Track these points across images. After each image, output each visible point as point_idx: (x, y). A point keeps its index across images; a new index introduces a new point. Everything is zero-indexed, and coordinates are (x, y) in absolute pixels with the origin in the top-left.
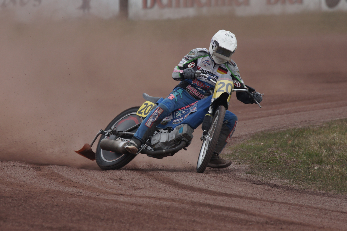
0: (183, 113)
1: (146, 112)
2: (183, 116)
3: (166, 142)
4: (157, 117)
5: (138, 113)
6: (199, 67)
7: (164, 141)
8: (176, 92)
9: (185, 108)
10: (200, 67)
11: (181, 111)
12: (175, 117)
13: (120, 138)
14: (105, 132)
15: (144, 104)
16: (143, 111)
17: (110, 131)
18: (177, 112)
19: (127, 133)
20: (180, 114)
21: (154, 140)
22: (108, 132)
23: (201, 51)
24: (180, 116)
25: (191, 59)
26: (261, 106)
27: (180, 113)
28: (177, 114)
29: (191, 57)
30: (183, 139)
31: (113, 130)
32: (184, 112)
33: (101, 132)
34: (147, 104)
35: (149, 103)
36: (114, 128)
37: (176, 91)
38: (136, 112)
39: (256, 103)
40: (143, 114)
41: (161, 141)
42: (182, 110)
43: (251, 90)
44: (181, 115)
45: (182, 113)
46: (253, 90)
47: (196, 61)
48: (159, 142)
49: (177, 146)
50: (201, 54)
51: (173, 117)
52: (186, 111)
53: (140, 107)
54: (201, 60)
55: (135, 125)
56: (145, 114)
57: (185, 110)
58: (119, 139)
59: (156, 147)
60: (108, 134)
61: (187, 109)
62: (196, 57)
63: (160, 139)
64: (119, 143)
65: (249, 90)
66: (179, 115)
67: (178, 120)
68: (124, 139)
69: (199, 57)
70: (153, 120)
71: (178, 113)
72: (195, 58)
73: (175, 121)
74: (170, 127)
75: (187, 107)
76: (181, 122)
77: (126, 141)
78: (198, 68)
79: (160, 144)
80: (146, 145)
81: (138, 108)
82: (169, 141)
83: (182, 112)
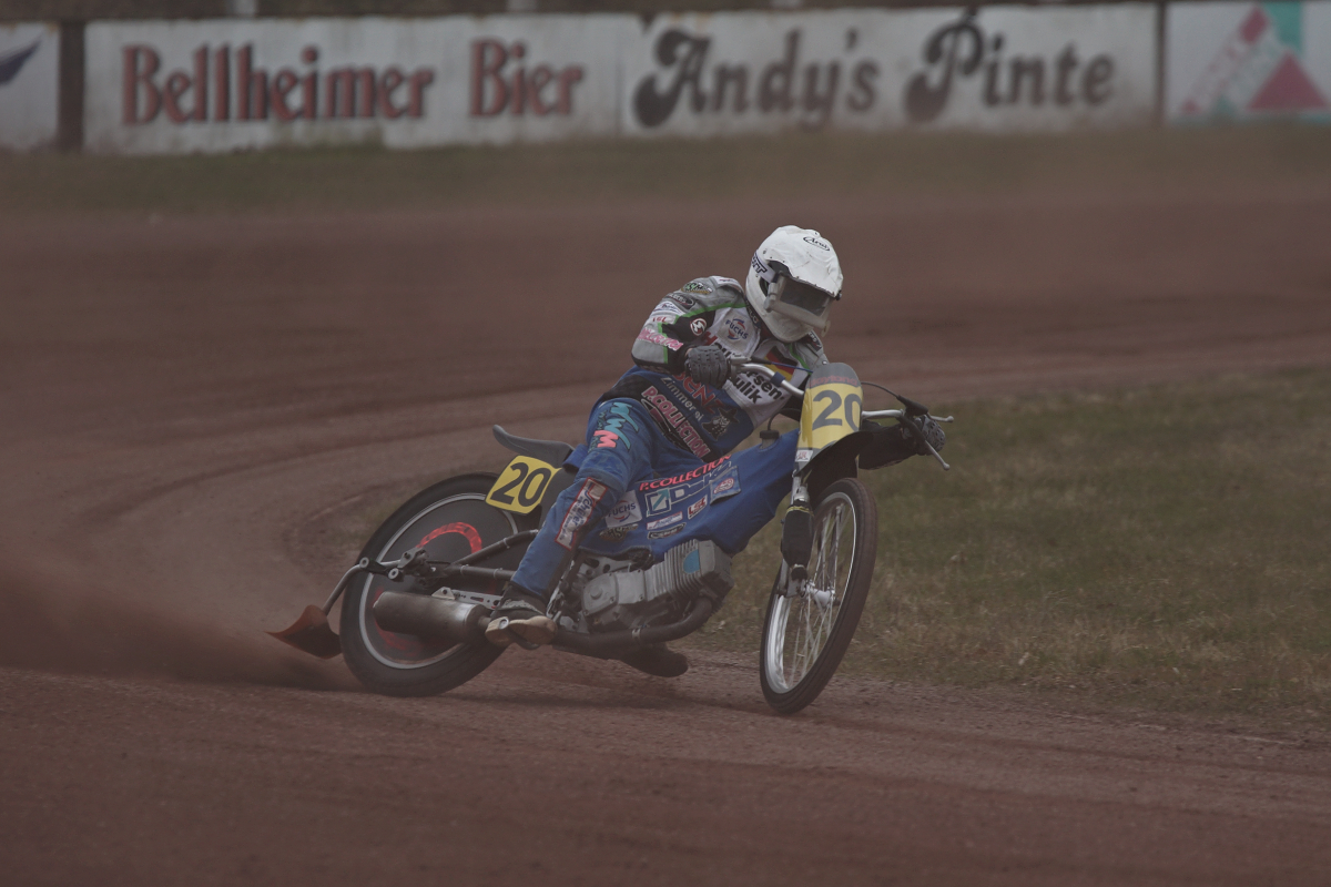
0: (677, 496)
1: (530, 494)
2: (680, 506)
3: (638, 603)
4: (589, 510)
5: (494, 497)
6: (711, 336)
7: (634, 601)
8: (611, 417)
9: (684, 478)
10: (715, 338)
11: (668, 489)
12: (651, 512)
13: (448, 589)
14: (383, 567)
15: (514, 467)
16: (514, 492)
17: (401, 562)
18: (656, 495)
19: (467, 568)
20: (667, 502)
21: (595, 598)
22: (395, 566)
23: (725, 288)
24: (668, 508)
25: (696, 306)
26: (947, 465)
27: (665, 499)
28: (654, 500)
29: (697, 301)
30: (703, 590)
31: (414, 560)
32: (679, 493)
33: (368, 566)
34: (523, 467)
35: (534, 464)
36: (417, 554)
37: (609, 415)
38: (486, 493)
39: (930, 453)
40: (516, 501)
41: (622, 600)
42: (672, 485)
43: (913, 409)
44: (670, 503)
45: (674, 498)
46: (922, 411)
47: (709, 316)
48: (615, 604)
49: (686, 617)
50: (728, 295)
51: (644, 514)
52: (687, 490)
53: (499, 475)
54: (723, 315)
55: (498, 543)
56: (523, 501)
57: (685, 488)
58: (445, 592)
59: (603, 620)
60: (400, 573)
61: (691, 482)
62: (713, 302)
63: (617, 595)
64: (453, 608)
65: (907, 411)
66: (663, 506)
67: (664, 522)
68: (462, 593)
69: (722, 304)
70: (579, 522)
71: (659, 496)
72: (709, 306)
73: (651, 525)
74: (642, 549)
75: (688, 475)
76: (679, 530)
77: (472, 598)
78: (709, 339)
79: (617, 609)
80: (559, 613)
81: (494, 478)
82: (651, 597)
83: (673, 493)
